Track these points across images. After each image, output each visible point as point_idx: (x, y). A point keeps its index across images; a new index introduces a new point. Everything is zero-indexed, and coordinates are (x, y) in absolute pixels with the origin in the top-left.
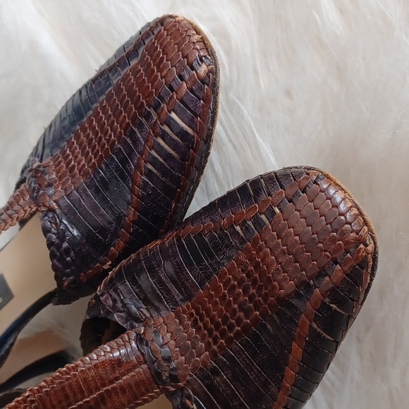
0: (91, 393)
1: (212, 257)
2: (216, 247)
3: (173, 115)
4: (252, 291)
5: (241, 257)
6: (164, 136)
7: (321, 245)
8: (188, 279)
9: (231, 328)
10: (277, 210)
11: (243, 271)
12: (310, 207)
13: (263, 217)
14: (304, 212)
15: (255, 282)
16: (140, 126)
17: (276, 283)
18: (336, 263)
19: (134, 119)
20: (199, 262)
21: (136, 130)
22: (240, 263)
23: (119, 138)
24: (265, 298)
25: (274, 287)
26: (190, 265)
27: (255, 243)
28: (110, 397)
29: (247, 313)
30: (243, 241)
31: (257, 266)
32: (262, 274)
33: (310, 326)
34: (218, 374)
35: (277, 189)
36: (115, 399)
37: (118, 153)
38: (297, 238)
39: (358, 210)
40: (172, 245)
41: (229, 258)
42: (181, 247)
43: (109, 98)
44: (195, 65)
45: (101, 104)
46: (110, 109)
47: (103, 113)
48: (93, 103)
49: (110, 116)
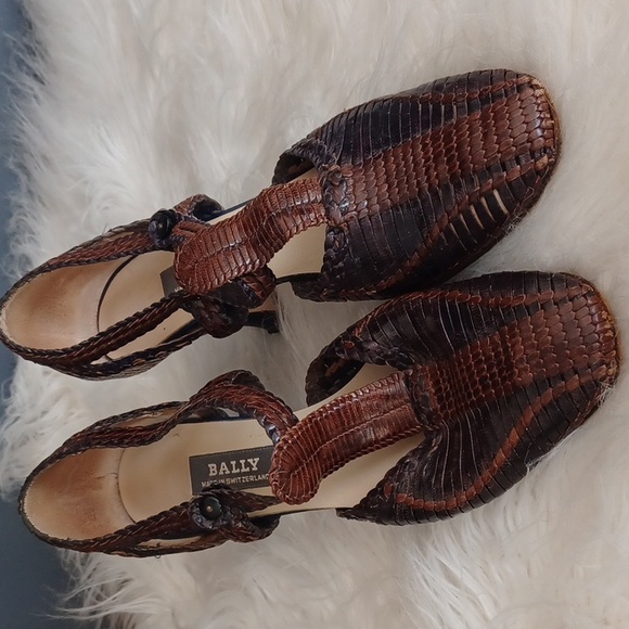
3: (496, 193)
5: (495, 337)
6: (479, 207)
7: (568, 352)
11: (493, 350)
12: (571, 316)
14: (564, 318)
15: (500, 363)
17: (517, 371)
18: (576, 372)
20: (458, 329)
21: (452, 187)
22: (493, 342)
23: (431, 187)
24: (504, 379)
25: (513, 373)
27: (511, 329)
29: (485, 388)
31: (506, 349)
32: (508, 358)
35: (548, 289)
37: (425, 199)
38: (550, 338)
39: (614, 334)
40: (435, 304)
43: (435, 138)
44: (537, 155)
45: (424, 139)
46: (432, 149)
47: (423, 149)
48: (414, 131)
49: (430, 158)
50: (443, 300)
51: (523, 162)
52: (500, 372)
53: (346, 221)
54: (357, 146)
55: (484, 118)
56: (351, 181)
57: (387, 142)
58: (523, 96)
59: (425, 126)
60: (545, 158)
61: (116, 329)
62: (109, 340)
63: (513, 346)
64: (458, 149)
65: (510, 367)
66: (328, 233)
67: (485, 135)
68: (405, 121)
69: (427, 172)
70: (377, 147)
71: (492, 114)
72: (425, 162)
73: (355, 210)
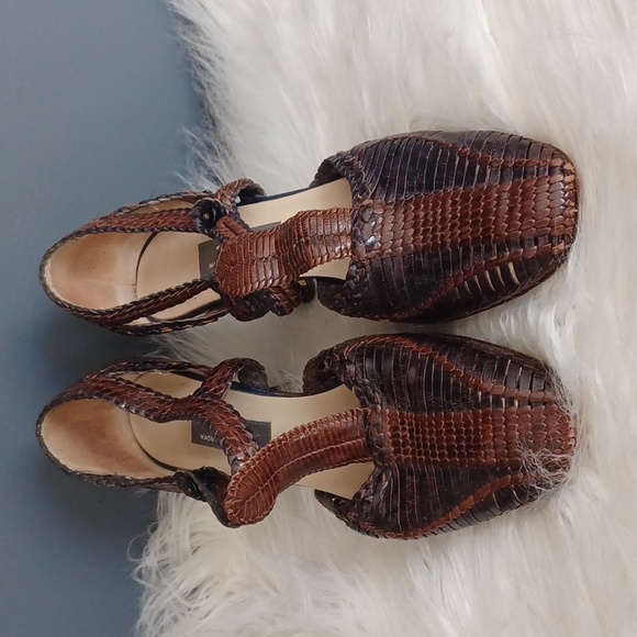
0: (319, 448)
1: (448, 398)
2: (456, 393)
3: (511, 265)
4: (463, 444)
5: (469, 415)
8: (421, 398)
9: (434, 455)
10: (516, 403)
11: (465, 426)
13: (503, 400)
15: (469, 439)
16: (478, 250)
17: (483, 452)
19: (476, 240)
20: (437, 394)
21: (472, 249)
22: (466, 419)
23: (453, 243)
24: (470, 455)
25: (479, 453)
26: (428, 390)
27: (485, 414)
28: (334, 453)
30: (477, 405)
31: (477, 430)
32: (477, 439)
33: (490, 494)
34: (412, 475)
36: (338, 456)
37: (445, 254)
41: (460, 409)
42: (429, 369)
43: (465, 198)
44: (555, 240)
45: (455, 196)
46: (460, 208)
47: (452, 205)
48: (447, 184)
49: (456, 216)
50: (431, 361)
51: (540, 245)
52: (468, 447)
53: (370, 259)
54: (392, 184)
55: (513, 192)
56: (380, 220)
57: (420, 188)
58: (553, 179)
59: (458, 182)
60: (562, 244)
61: (148, 300)
62: (141, 308)
63: (483, 431)
64: (483, 215)
65: (478, 447)
66: (351, 265)
67: (511, 210)
68: (441, 171)
69: (451, 229)
70: (411, 189)
71: (521, 191)
72: (452, 218)
73: (380, 249)
